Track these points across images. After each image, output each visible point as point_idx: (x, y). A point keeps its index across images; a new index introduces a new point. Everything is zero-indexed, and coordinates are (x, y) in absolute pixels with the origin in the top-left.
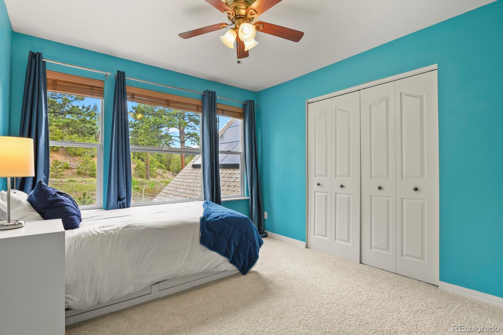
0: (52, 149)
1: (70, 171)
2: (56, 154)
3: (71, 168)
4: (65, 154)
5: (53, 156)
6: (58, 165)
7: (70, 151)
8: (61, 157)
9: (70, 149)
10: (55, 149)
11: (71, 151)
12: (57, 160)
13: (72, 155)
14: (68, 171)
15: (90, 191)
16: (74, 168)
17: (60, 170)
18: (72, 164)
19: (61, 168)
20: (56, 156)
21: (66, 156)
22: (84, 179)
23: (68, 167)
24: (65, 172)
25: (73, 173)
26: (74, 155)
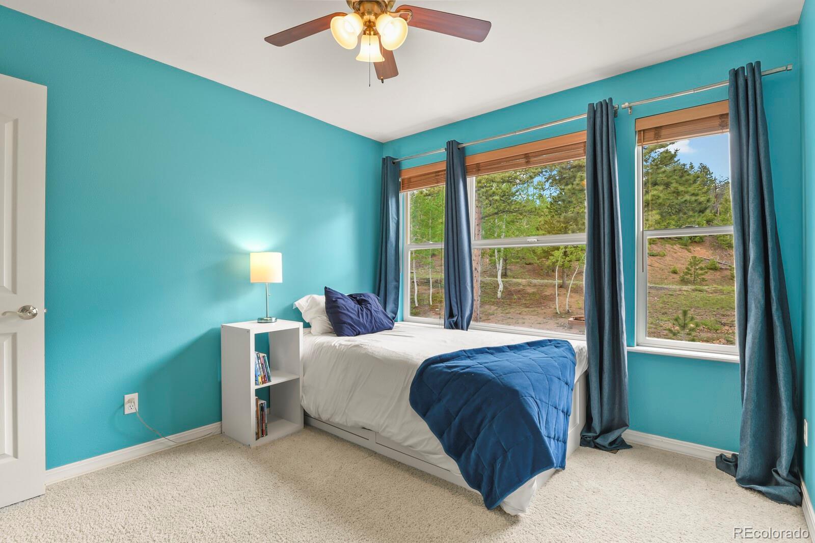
0: (694, 239)
1: (718, 273)
2: (698, 246)
3: (721, 269)
4: (714, 246)
5: (694, 251)
6: (697, 265)
7: (721, 240)
8: (707, 251)
9: (722, 238)
10: (697, 239)
11: (723, 241)
12: (695, 257)
13: (724, 247)
14: (715, 273)
15: (723, 308)
16: (726, 269)
17: (700, 272)
18: (723, 263)
19: (701, 269)
20: (700, 250)
21: (715, 250)
22: (720, 287)
23: (716, 267)
24: (709, 275)
25: (723, 277)
26: (728, 247)
